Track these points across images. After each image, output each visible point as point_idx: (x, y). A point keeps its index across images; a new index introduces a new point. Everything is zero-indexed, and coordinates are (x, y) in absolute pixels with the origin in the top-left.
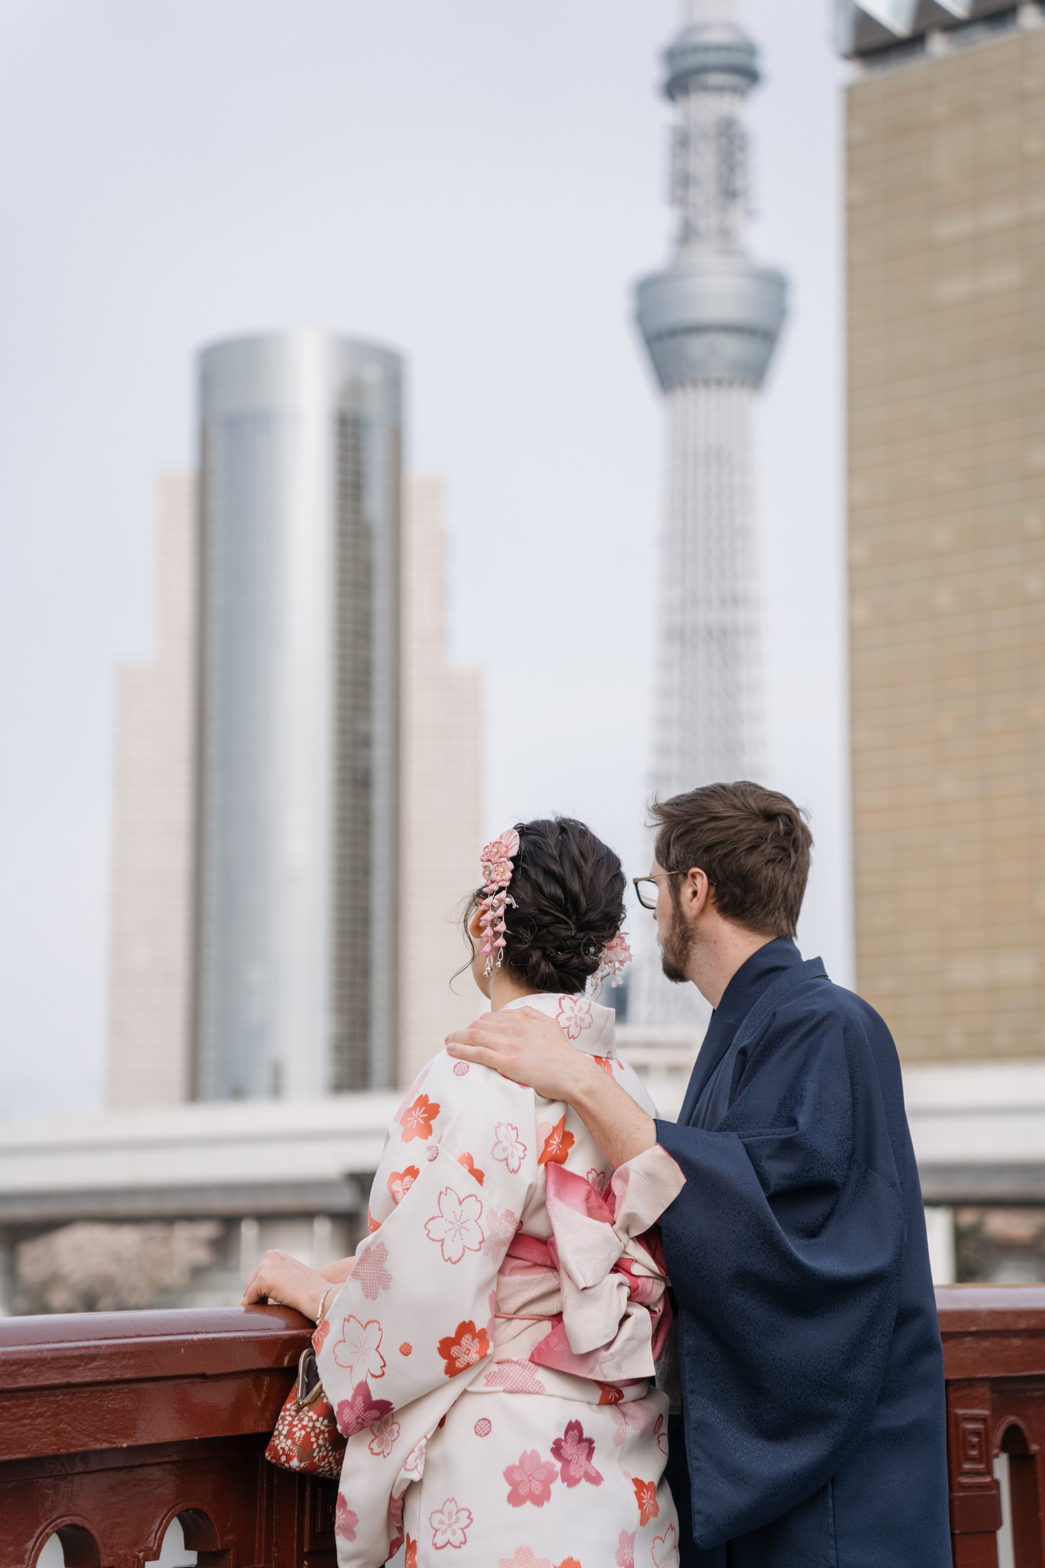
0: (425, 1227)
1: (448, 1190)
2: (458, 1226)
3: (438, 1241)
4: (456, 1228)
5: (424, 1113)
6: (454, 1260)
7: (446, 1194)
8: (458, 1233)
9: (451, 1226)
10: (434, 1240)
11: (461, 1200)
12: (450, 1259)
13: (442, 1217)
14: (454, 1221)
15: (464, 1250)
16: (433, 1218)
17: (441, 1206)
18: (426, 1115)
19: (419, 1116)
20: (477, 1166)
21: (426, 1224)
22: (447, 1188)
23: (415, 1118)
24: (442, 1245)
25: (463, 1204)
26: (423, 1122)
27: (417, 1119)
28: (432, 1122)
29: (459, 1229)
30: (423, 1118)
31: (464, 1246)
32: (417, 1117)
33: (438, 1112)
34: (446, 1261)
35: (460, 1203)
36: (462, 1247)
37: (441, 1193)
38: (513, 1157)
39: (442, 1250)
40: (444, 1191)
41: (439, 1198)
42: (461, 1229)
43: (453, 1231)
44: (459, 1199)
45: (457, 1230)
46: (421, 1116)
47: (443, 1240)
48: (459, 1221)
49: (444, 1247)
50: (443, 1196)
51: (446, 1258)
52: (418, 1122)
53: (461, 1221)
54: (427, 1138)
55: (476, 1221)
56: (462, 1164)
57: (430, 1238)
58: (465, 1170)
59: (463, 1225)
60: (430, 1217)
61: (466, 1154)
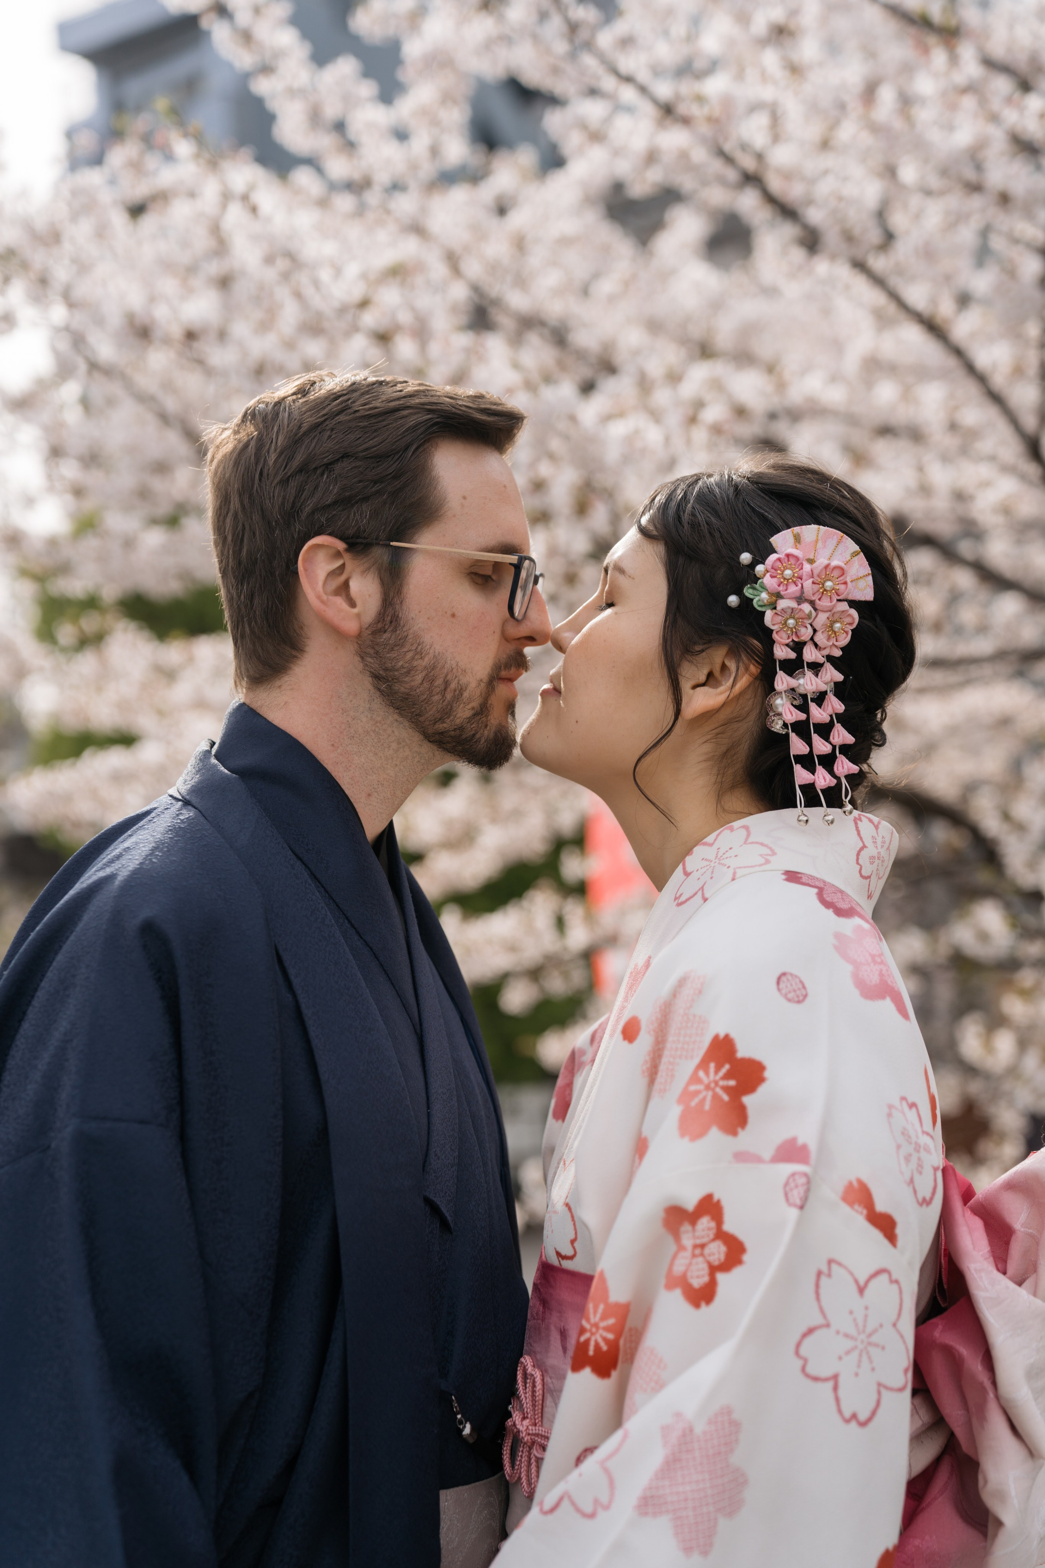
0: (797, 1353)
1: (834, 1267)
2: (862, 1342)
3: (826, 1380)
4: (861, 1346)
5: (727, 1077)
6: (863, 1416)
7: (829, 1275)
8: (865, 1358)
9: (849, 1344)
10: (816, 1379)
11: (862, 1283)
12: (854, 1416)
13: (828, 1325)
14: (852, 1331)
15: (879, 1393)
16: (810, 1331)
17: (824, 1303)
18: (732, 1083)
19: (716, 1083)
20: (881, 1206)
21: (798, 1345)
22: (830, 1262)
23: (708, 1087)
24: (836, 1388)
25: (867, 1292)
26: (726, 1098)
27: (713, 1090)
28: (747, 1100)
29: (866, 1348)
30: (726, 1089)
31: (879, 1384)
32: (713, 1085)
33: (761, 1080)
34: (847, 1421)
35: (861, 1290)
36: (875, 1387)
37: (819, 1274)
38: (921, 1173)
39: (837, 1400)
40: (825, 1269)
41: (817, 1286)
42: (870, 1349)
43: (855, 1355)
44: (856, 1282)
45: (861, 1351)
46: (722, 1083)
47: (835, 1378)
48: (864, 1331)
49: (841, 1393)
50: (824, 1280)
51: (847, 1414)
52: (715, 1097)
53: (869, 1330)
54: (734, 1133)
55: (894, 1325)
56: (851, 1204)
57: (808, 1376)
58: (858, 1218)
59: (874, 1339)
60: (804, 1329)
61: (855, 1184)
